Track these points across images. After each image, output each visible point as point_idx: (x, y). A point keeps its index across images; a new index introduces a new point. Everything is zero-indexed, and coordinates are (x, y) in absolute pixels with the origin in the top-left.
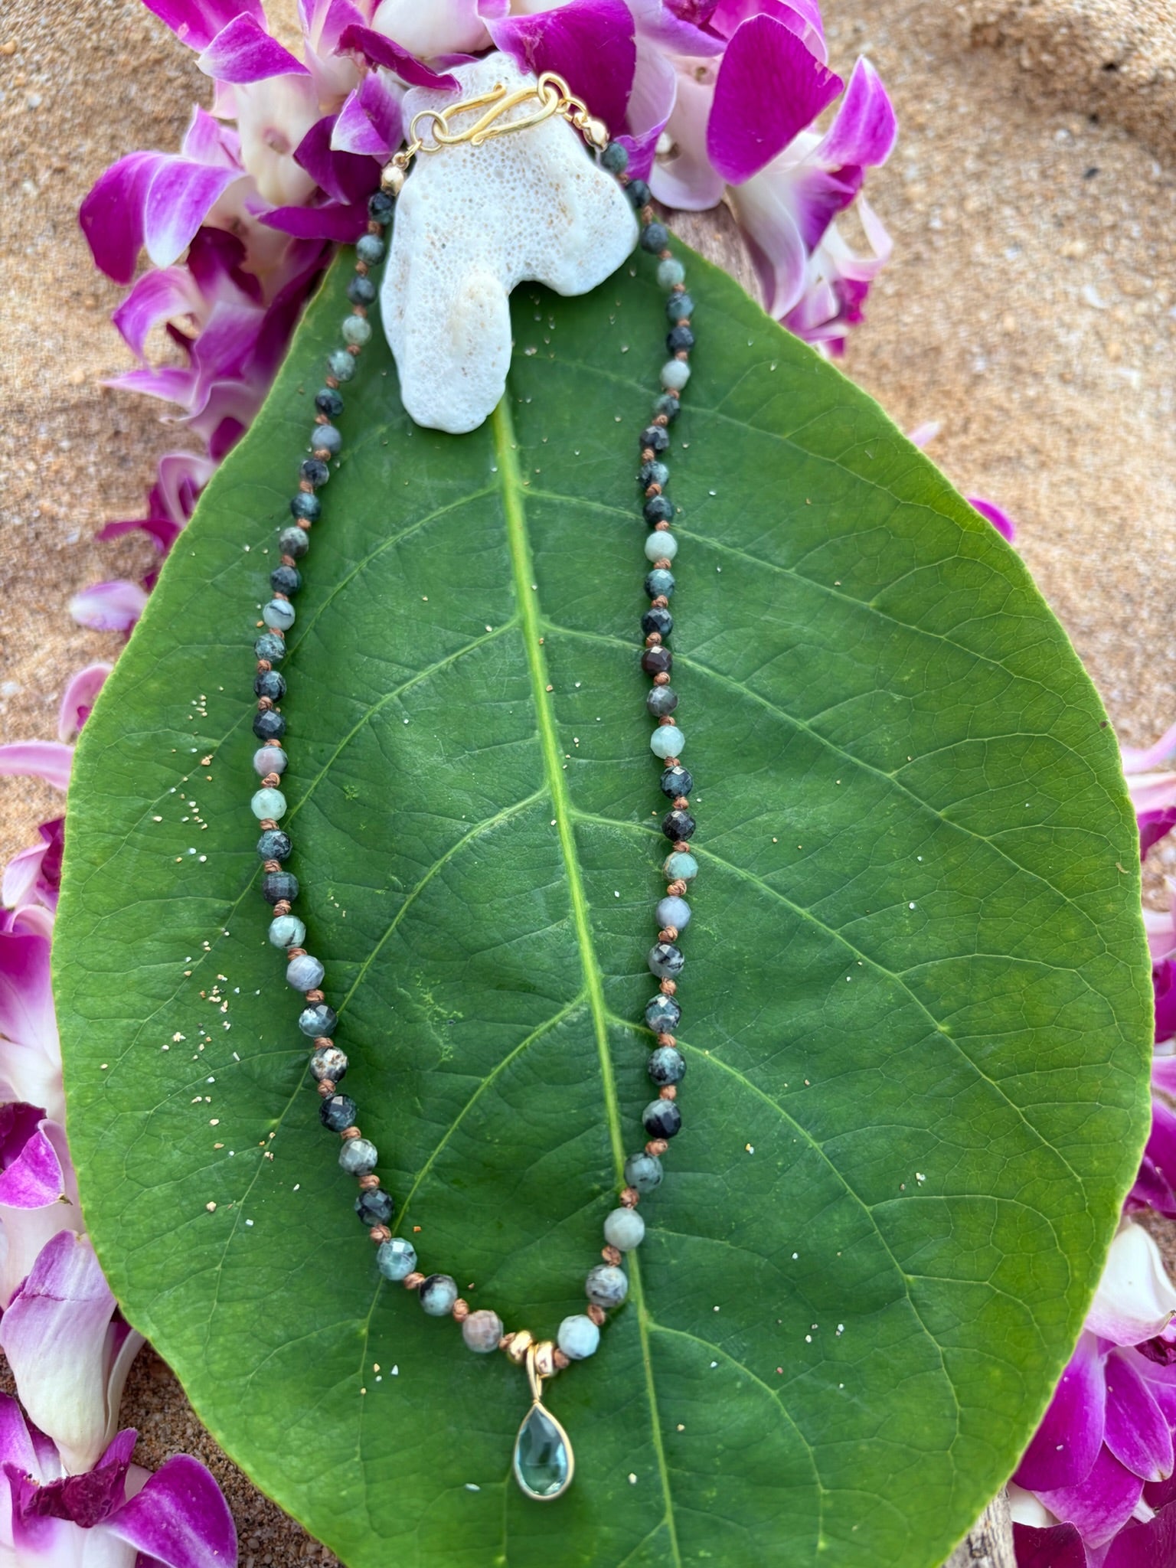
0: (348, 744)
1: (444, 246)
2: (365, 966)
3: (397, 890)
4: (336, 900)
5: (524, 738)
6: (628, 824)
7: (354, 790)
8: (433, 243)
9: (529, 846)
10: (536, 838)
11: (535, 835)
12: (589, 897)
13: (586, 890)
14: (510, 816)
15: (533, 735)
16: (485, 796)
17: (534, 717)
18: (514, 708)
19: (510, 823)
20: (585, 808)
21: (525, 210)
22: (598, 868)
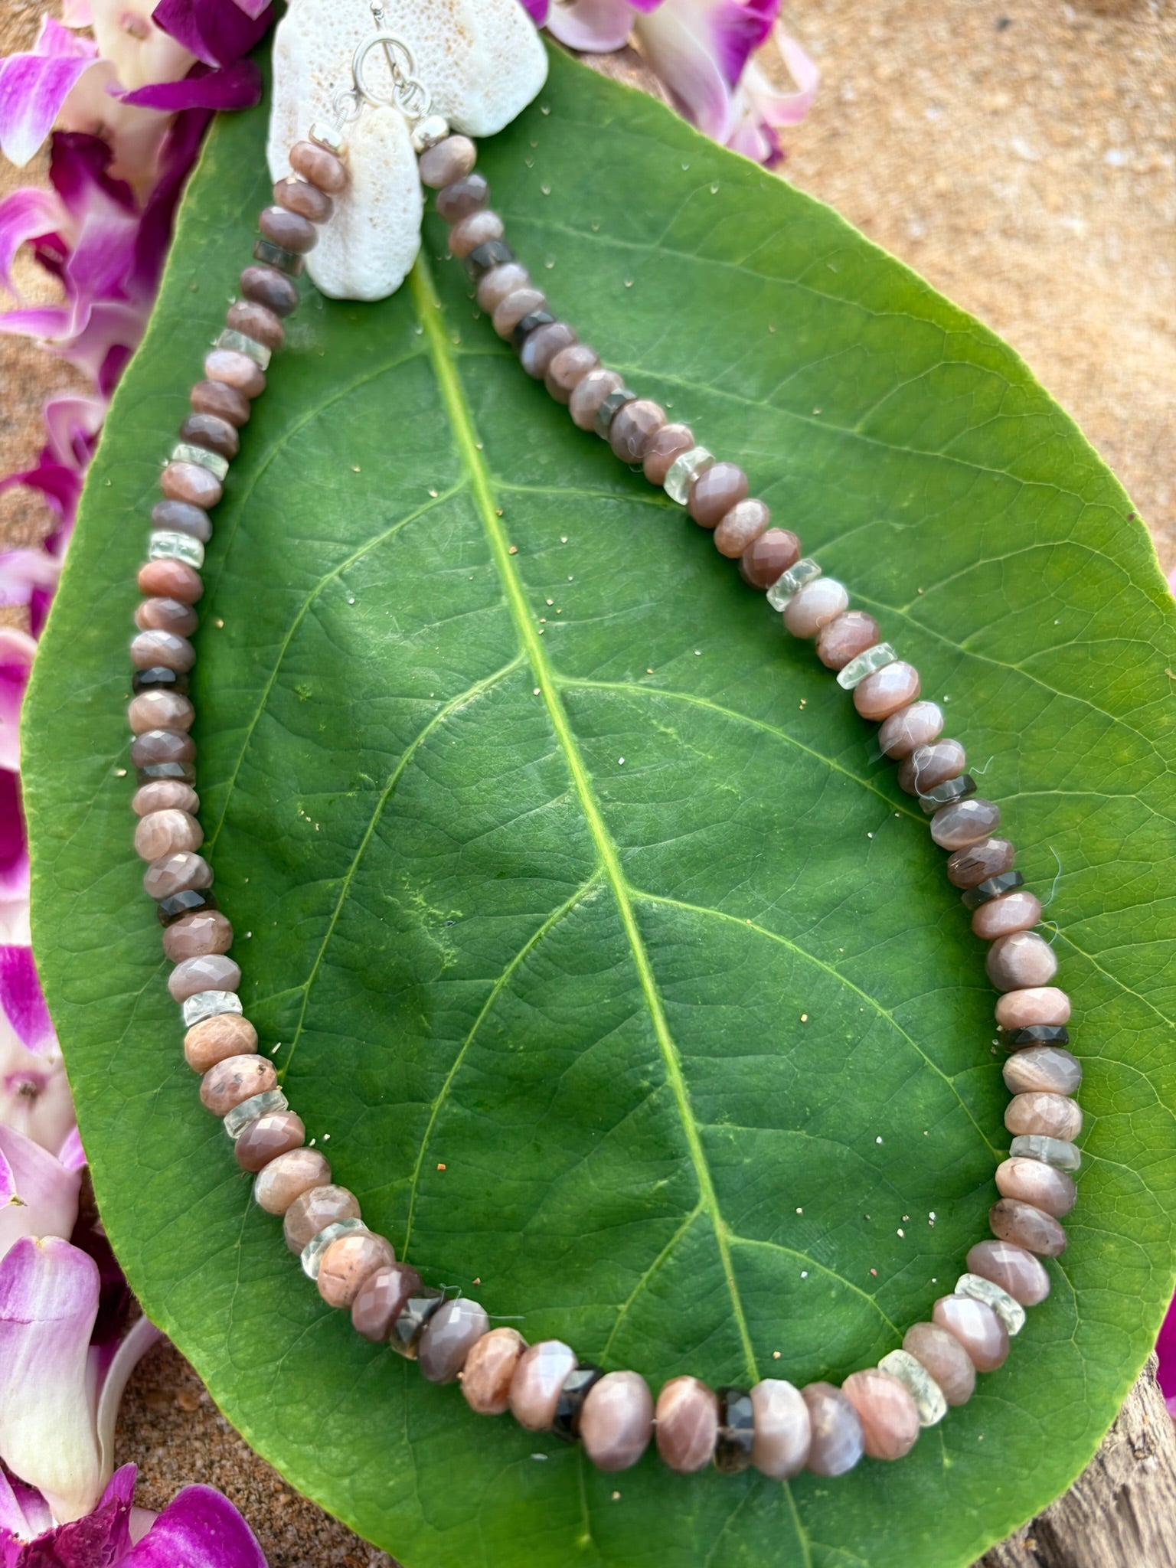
0: (292, 639)
1: (332, 85)
2: (347, 880)
3: (368, 788)
4: (306, 814)
5: (490, 604)
6: (621, 685)
7: (307, 688)
8: (319, 84)
9: (513, 719)
10: (519, 708)
11: (518, 706)
12: (589, 767)
13: (585, 760)
14: (486, 689)
15: (499, 601)
16: (454, 670)
17: (498, 583)
18: (474, 574)
19: (487, 697)
20: (571, 673)
21: (418, 38)
22: (595, 735)
